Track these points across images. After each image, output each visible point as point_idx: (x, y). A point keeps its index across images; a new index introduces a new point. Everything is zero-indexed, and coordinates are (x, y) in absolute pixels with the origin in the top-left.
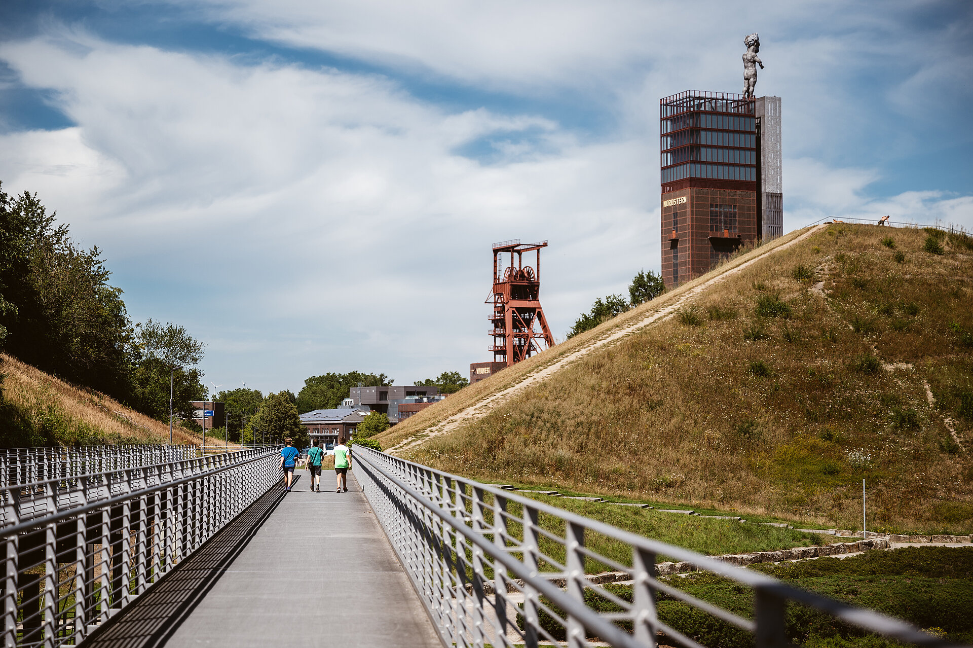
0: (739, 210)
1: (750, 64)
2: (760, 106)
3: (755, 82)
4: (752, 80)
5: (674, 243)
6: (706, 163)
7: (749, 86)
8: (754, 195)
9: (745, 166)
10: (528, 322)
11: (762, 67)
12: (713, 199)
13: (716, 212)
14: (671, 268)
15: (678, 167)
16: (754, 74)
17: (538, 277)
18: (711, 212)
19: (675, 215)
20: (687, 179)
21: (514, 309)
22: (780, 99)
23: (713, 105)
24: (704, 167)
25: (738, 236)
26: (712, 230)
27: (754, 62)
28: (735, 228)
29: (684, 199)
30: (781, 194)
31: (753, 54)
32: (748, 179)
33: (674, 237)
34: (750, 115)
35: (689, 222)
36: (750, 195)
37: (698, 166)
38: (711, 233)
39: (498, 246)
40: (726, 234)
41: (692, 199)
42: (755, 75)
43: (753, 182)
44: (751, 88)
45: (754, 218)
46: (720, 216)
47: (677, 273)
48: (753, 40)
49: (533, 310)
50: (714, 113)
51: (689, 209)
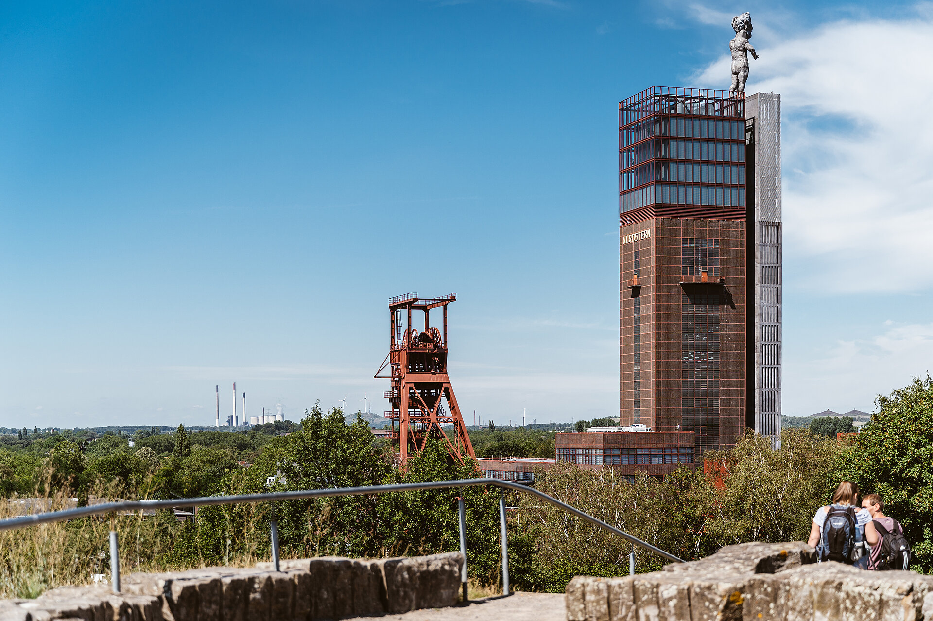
0: (722, 245)
1: (739, 53)
2: (752, 107)
3: (746, 77)
4: (742, 74)
5: (636, 291)
6: (678, 184)
7: (738, 83)
8: (742, 225)
9: (731, 186)
10: (432, 402)
11: (756, 57)
12: (687, 232)
13: (691, 249)
14: (630, 323)
15: (641, 191)
16: (744, 67)
17: (445, 342)
18: (685, 249)
19: (637, 254)
20: (651, 206)
21: (412, 385)
22: (778, 97)
23: (688, 105)
24: (674, 189)
25: (720, 280)
26: (685, 273)
27: (745, 50)
28: (717, 269)
29: (649, 233)
30: (780, 223)
31: (744, 39)
32: (735, 204)
33: (635, 283)
34: (739, 119)
35: (653, 264)
36: (737, 225)
37: (666, 188)
38: (683, 277)
39: (397, 302)
40: (704, 279)
41: (657, 231)
42: (746, 67)
43: (741, 208)
44: (741, 85)
45: (742, 256)
46: (697, 254)
47: (639, 331)
48: (743, 21)
49: (438, 386)
50: (689, 116)
51: (653, 247)
